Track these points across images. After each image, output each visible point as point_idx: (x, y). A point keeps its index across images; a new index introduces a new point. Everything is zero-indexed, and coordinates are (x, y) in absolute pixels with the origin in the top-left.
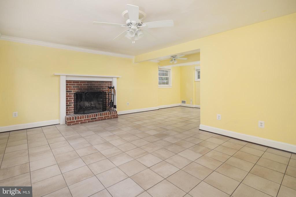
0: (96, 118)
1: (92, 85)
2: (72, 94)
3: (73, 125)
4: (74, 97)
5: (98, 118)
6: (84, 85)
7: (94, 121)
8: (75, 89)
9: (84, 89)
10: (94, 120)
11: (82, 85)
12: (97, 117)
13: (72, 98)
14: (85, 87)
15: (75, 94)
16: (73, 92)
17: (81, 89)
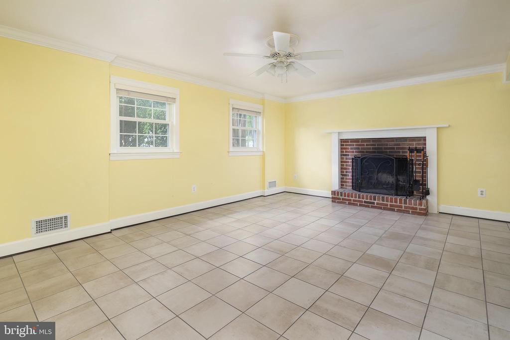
0: (374, 203)
1: (382, 145)
2: (349, 159)
3: (338, 202)
4: (353, 163)
5: (377, 204)
6: (367, 145)
7: (369, 207)
8: (353, 152)
9: (367, 152)
10: (368, 205)
11: (364, 145)
12: (376, 202)
13: (349, 166)
14: (370, 148)
15: (353, 159)
16: (351, 156)
17: (363, 152)
